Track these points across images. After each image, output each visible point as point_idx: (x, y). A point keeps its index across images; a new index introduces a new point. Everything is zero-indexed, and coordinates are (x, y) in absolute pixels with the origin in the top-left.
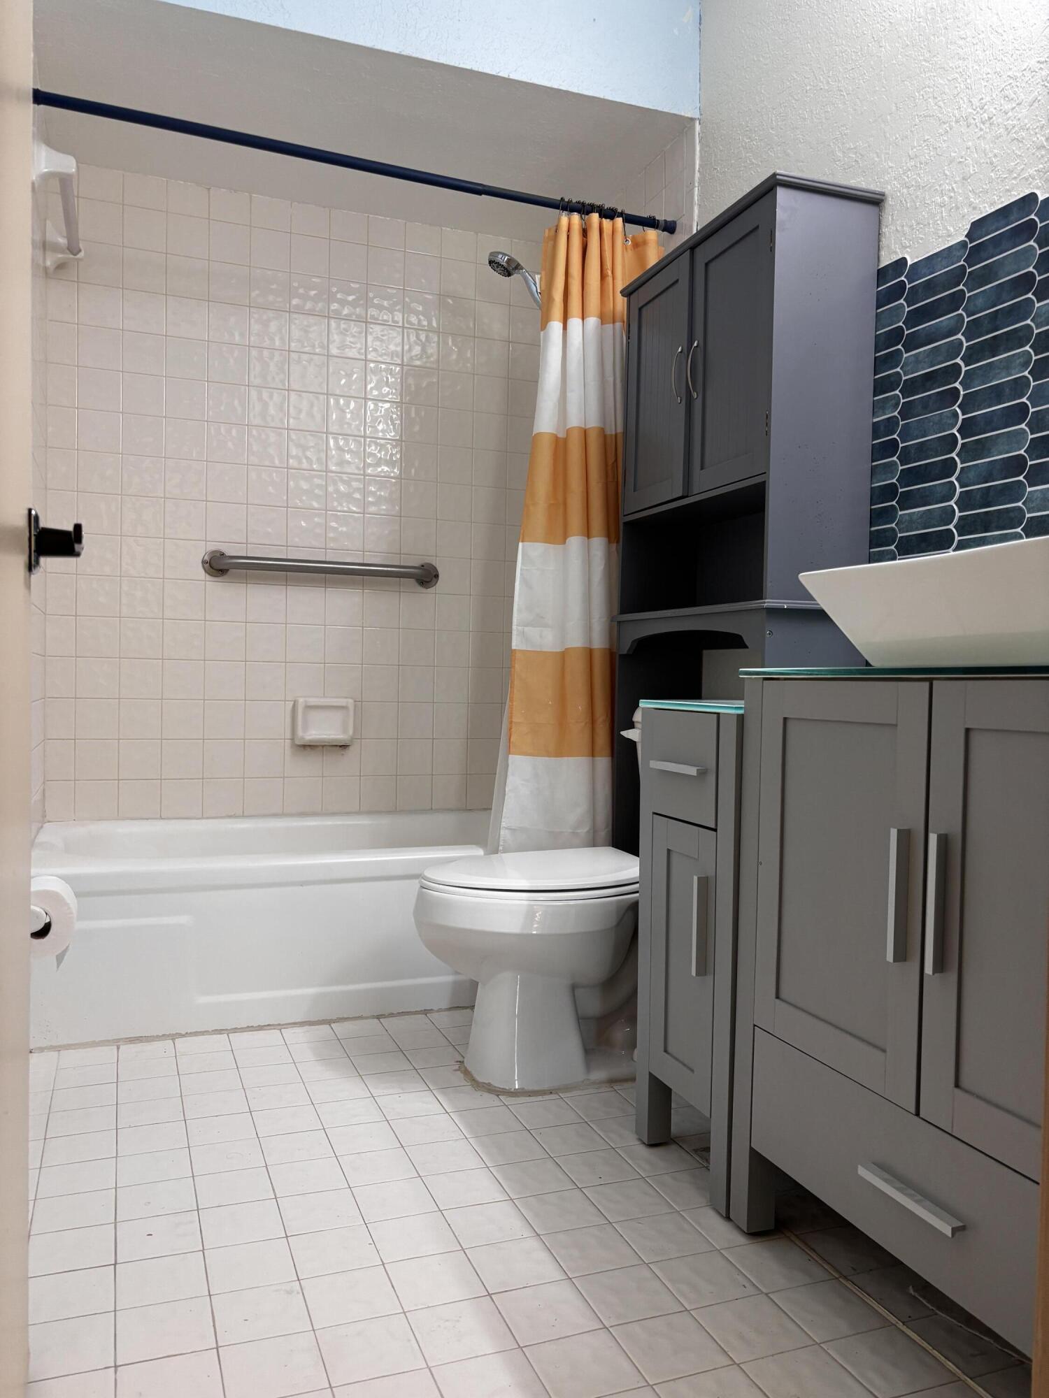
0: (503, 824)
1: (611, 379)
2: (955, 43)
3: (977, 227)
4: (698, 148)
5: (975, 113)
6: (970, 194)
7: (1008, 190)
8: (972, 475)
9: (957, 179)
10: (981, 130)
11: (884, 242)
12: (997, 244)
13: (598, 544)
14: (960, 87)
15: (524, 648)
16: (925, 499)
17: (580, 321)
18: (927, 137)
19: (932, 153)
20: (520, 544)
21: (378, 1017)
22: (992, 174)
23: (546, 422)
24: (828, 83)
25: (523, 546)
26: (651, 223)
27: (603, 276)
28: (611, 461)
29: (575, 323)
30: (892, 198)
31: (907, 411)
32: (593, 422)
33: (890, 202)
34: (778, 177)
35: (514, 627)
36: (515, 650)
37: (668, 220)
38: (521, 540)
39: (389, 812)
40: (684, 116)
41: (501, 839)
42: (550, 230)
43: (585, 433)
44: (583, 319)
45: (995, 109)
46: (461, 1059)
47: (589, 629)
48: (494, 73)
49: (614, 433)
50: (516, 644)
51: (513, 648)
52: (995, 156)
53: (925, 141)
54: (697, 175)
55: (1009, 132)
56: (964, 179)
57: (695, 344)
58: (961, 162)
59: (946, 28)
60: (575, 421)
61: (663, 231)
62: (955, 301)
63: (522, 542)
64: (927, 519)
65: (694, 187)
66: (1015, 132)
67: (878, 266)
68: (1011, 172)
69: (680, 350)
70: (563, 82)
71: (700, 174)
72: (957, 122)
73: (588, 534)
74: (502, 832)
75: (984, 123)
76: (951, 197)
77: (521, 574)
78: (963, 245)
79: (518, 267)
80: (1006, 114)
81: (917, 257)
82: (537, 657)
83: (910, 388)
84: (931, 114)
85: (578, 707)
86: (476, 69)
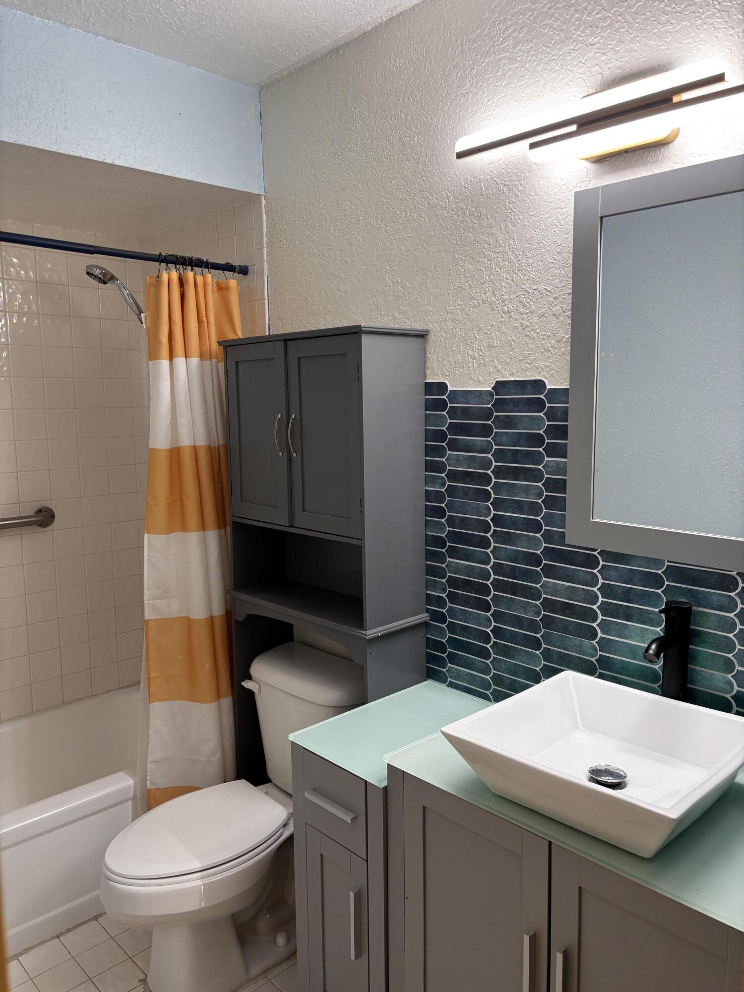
0: (150, 759)
1: (212, 404)
2: (481, 243)
3: (500, 386)
4: (264, 217)
5: (497, 302)
6: (494, 359)
7: (523, 370)
8: (502, 553)
9: (484, 344)
10: (503, 317)
11: (428, 364)
12: (516, 404)
13: (212, 536)
14: (486, 279)
15: (154, 617)
16: (467, 556)
17: (184, 359)
18: (460, 303)
19: (464, 316)
20: (146, 535)
21: (58, 937)
22: (511, 353)
23: (160, 440)
24: (377, 223)
25: (148, 538)
26: (228, 268)
27: (200, 322)
28: (216, 467)
29: (180, 361)
30: (434, 335)
31: (451, 491)
32: (202, 442)
33: (432, 337)
34: (363, 329)
35: (146, 602)
36: (148, 620)
37: (241, 265)
38: (146, 531)
39: (27, 715)
40: (253, 194)
41: (149, 770)
42: (151, 277)
43: (195, 449)
44: (186, 357)
45: (513, 307)
46: (143, 977)
47: (209, 601)
48: (101, 160)
49: (217, 445)
50: (148, 615)
51: (146, 618)
52: (514, 341)
53: (458, 305)
54: (265, 239)
55: (524, 329)
56: (489, 346)
57: (293, 416)
58: (486, 333)
59: (473, 229)
60: (186, 440)
61: (239, 273)
62: (486, 431)
63: (148, 533)
64: (470, 571)
65: (263, 248)
66: (528, 331)
67: (425, 379)
68: (525, 357)
69: (280, 416)
70: (159, 167)
71: (268, 238)
72: (483, 302)
73: (203, 527)
74: (149, 765)
75: (504, 313)
76: (480, 355)
77: (148, 559)
78: (490, 394)
79: (113, 278)
80: (522, 315)
81: (456, 387)
82: (166, 624)
83: (453, 476)
84: (463, 288)
85: (205, 665)
86: (84, 157)
